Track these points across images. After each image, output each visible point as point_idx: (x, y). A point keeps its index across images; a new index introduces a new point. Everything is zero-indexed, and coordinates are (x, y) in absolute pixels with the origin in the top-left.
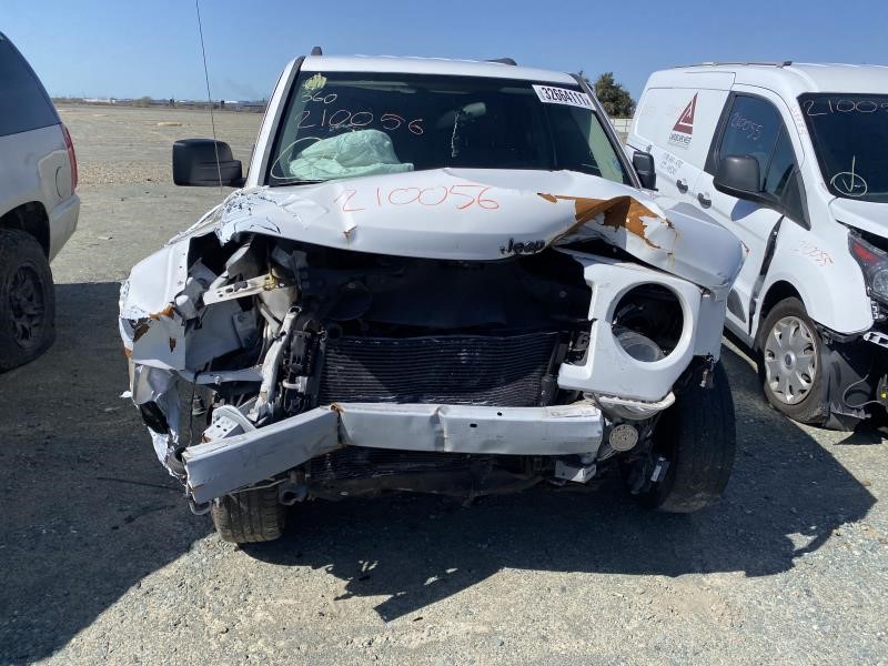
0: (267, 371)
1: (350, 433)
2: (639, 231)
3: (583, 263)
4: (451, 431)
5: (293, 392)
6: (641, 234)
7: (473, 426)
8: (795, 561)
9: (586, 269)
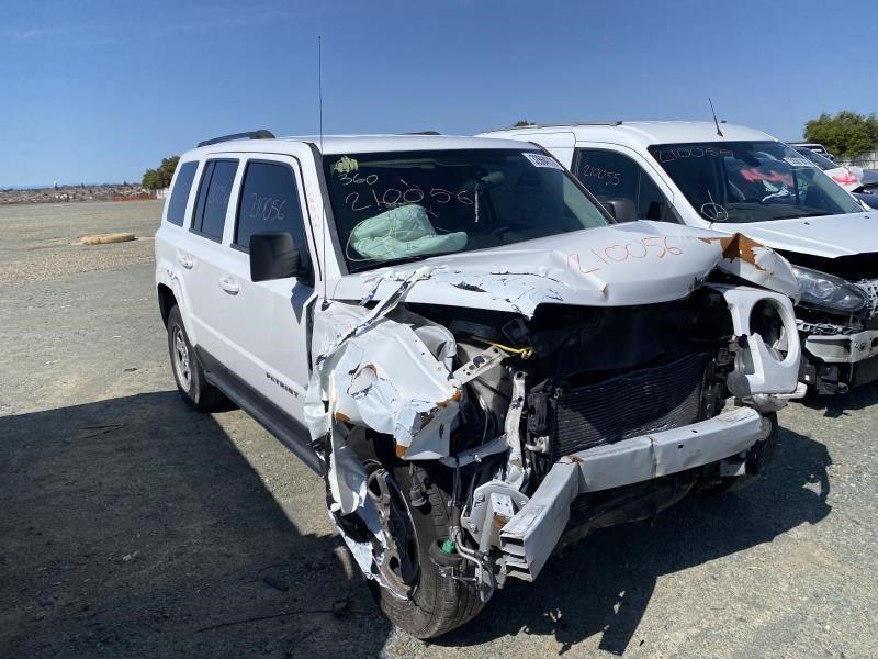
0: (512, 438)
1: (588, 480)
2: (750, 259)
3: (721, 290)
4: (663, 457)
5: (538, 454)
6: (752, 262)
7: (681, 447)
8: (828, 502)
9: (725, 295)
